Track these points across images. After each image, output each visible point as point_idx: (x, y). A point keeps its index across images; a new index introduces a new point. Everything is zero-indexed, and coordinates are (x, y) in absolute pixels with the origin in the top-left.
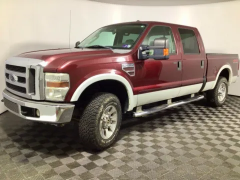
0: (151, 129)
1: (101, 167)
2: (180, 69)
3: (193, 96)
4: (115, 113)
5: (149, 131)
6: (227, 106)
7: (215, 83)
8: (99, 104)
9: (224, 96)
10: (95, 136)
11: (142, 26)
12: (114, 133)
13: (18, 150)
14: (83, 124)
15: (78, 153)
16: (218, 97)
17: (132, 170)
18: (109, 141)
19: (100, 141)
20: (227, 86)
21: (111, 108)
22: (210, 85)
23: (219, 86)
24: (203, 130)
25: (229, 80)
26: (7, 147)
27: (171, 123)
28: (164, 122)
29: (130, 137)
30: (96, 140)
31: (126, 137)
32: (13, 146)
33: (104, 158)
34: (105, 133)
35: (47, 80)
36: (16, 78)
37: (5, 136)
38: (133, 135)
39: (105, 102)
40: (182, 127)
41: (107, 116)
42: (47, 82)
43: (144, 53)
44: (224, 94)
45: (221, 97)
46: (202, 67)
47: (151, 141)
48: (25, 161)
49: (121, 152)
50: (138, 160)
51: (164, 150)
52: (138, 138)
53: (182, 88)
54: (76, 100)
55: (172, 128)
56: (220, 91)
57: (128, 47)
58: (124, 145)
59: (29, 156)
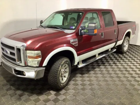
0: (87, 72)
1: (62, 100)
2: (103, 37)
3: (110, 50)
4: (67, 67)
5: (87, 73)
6: (129, 53)
7: (122, 41)
8: (58, 65)
9: (127, 47)
10: (57, 83)
11: (81, 14)
12: (67, 79)
13: (14, 92)
14: (50, 77)
15: (48, 92)
16: (124, 48)
17: (79, 102)
18: (65, 83)
19: (60, 85)
20: (129, 41)
21: (65, 65)
22: (119, 43)
23: (125, 42)
24: (116, 71)
25: (130, 38)
26: (7, 90)
27: (98, 67)
28: (94, 67)
29: (76, 79)
30: (58, 85)
31: (74, 79)
32: (11, 89)
33: (63, 94)
34: (62, 79)
35: (28, 55)
36: (9, 52)
37: (5, 82)
38: (78, 77)
39: (62, 64)
40: (104, 70)
41: (63, 70)
42: (28, 56)
43: (82, 31)
44: (127, 46)
45: (125, 48)
46: (115, 33)
47: (88, 80)
48: (19, 99)
49: (72, 89)
50: (82, 94)
51: (96, 87)
52: (81, 79)
53: (104, 47)
54: (46, 65)
55: (99, 71)
56: (125, 44)
57: (73, 28)
58: (74, 84)
59: (21, 95)
